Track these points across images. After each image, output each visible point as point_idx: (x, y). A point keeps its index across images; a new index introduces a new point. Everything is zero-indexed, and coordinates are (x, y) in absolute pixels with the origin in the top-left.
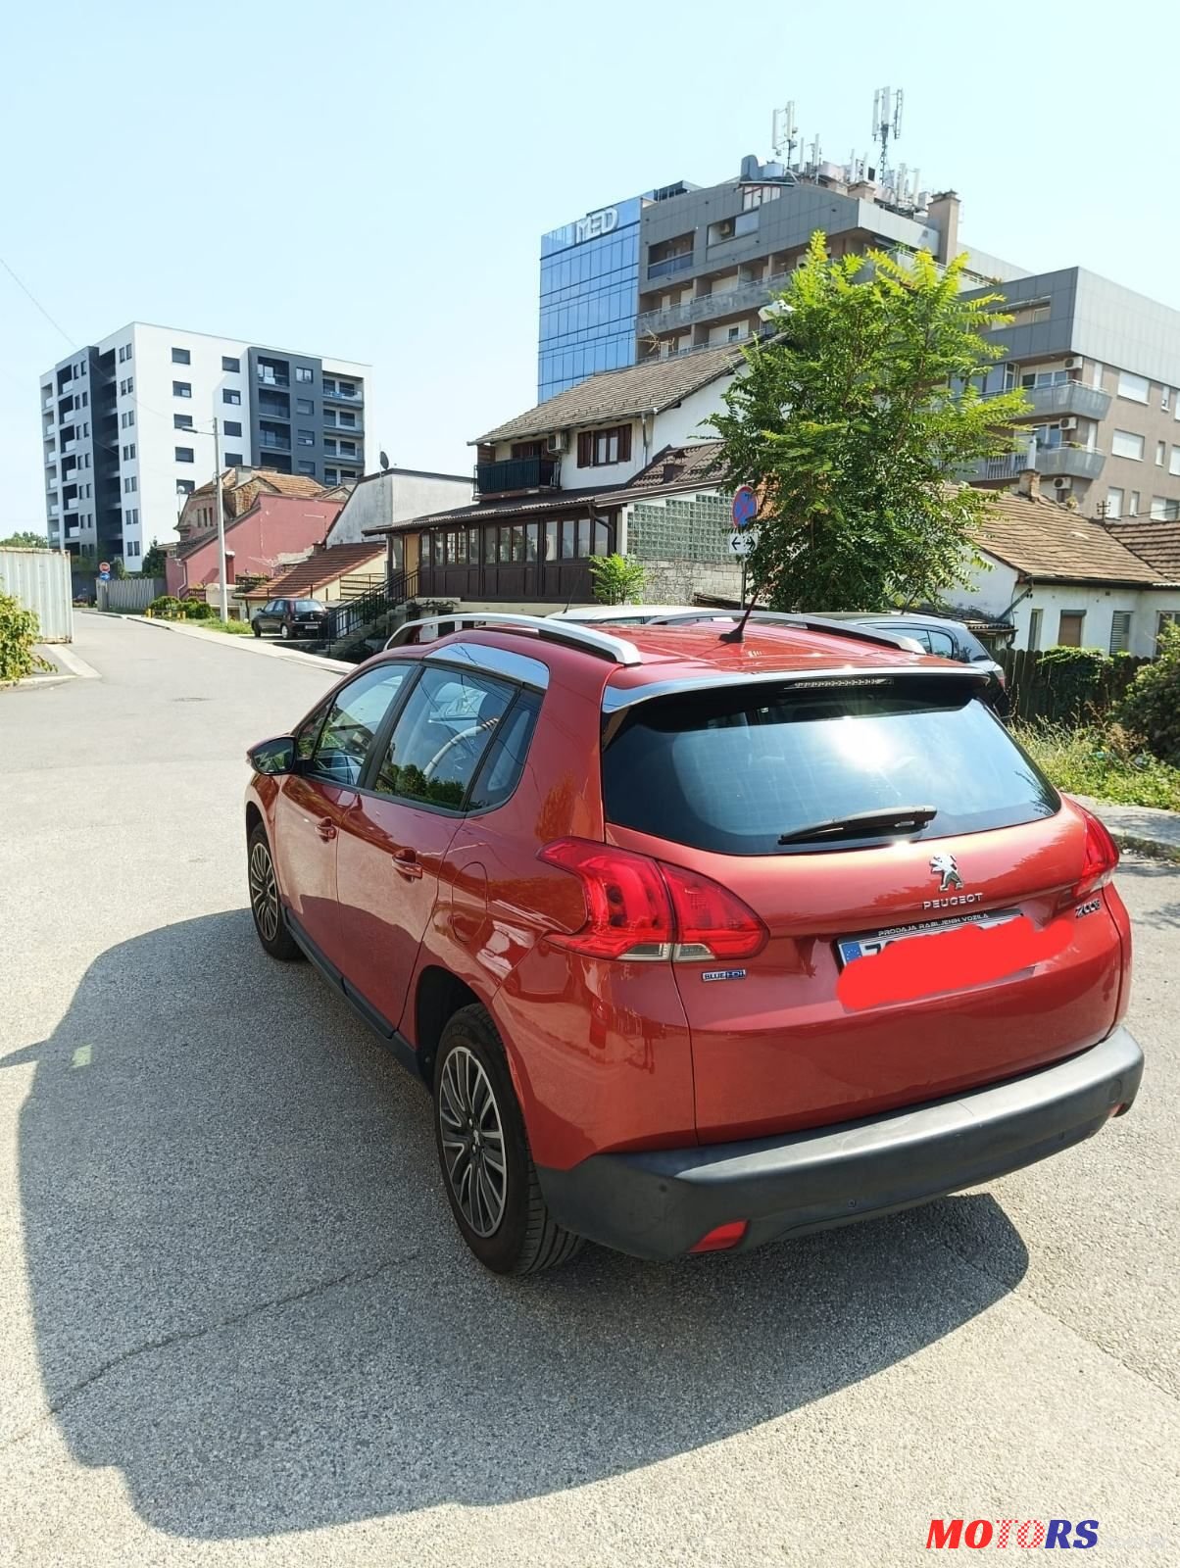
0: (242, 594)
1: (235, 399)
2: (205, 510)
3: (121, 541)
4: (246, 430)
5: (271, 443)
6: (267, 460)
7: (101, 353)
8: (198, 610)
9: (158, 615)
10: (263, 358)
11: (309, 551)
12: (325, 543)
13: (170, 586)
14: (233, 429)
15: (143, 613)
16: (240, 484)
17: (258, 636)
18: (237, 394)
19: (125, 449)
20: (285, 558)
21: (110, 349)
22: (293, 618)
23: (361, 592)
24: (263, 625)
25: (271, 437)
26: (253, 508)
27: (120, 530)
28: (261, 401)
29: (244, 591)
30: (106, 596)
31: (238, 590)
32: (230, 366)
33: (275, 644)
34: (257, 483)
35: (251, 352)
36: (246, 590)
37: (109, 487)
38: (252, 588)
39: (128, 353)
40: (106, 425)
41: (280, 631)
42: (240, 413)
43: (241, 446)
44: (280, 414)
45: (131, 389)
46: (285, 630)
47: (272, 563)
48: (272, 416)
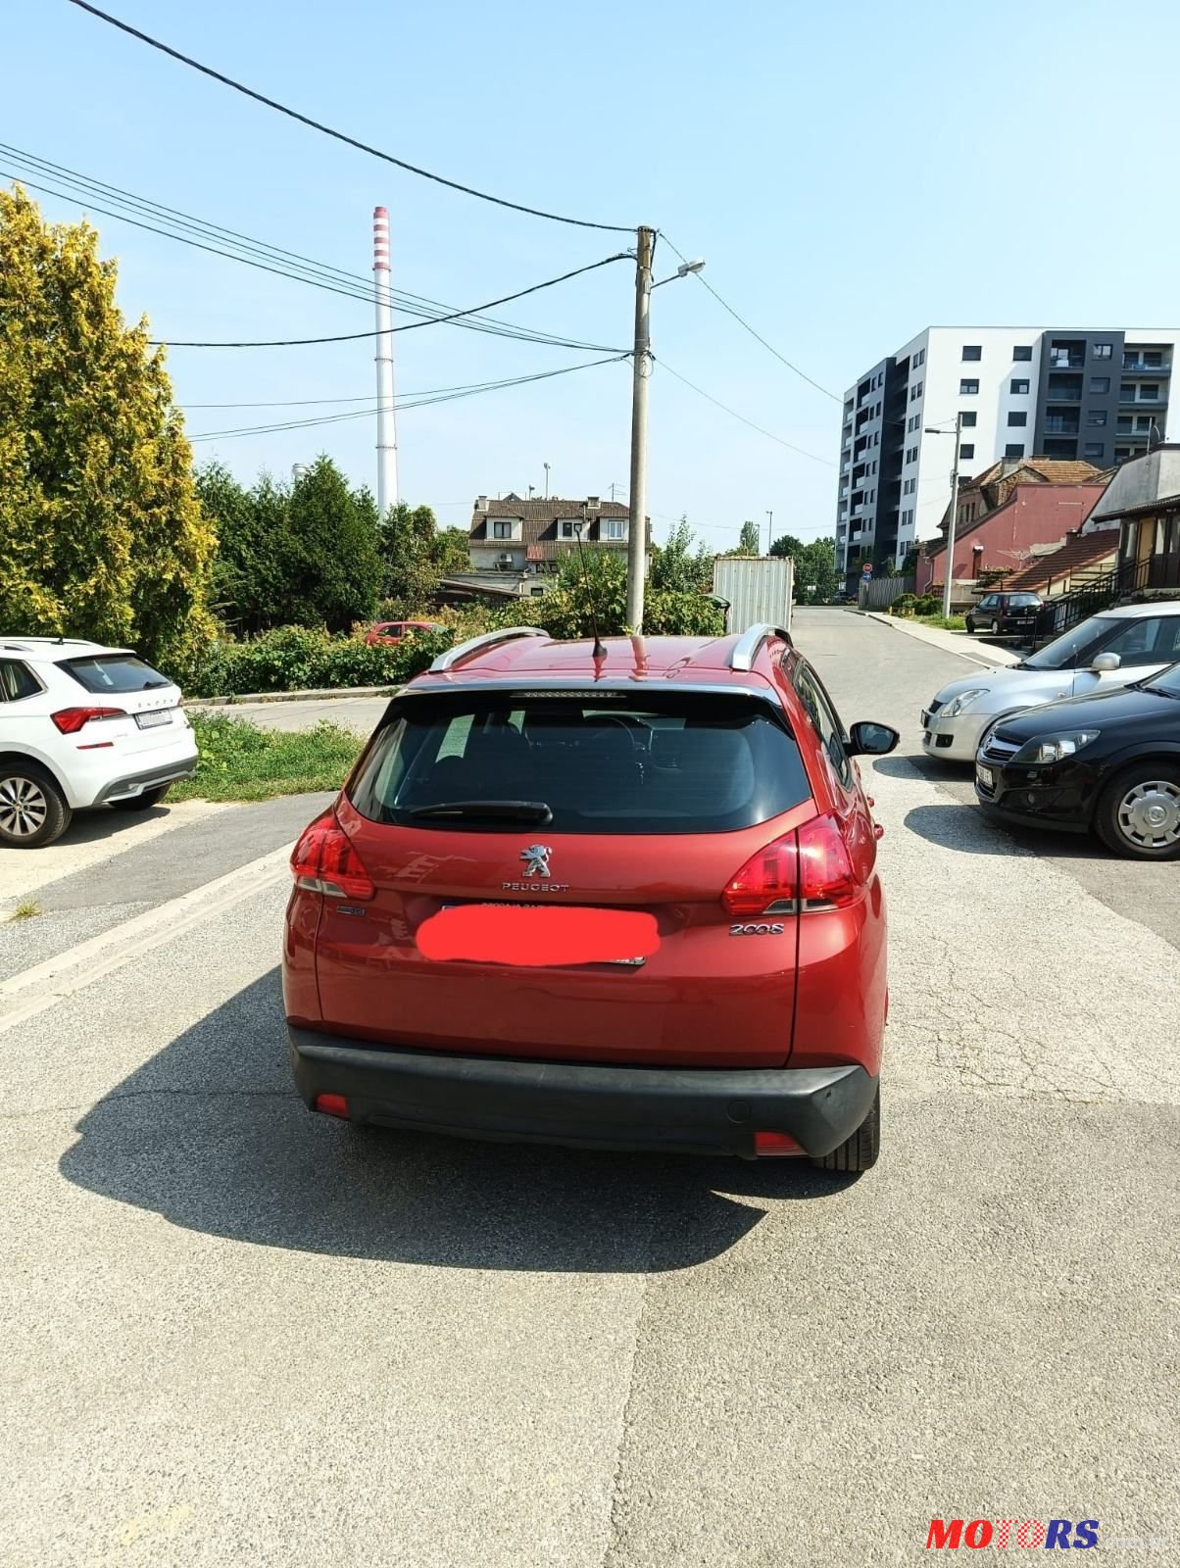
0: (982, 589)
1: (1023, 388)
2: (968, 506)
3: (896, 541)
4: (1031, 420)
5: (1058, 430)
6: (1049, 447)
7: (898, 363)
8: (929, 606)
9: (895, 613)
10: (1056, 340)
11: (1063, 542)
12: (1080, 531)
13: (918, 582)
14: (1017, 419)
15: (883, 609)
16: (1005, 476)
17: (971, 631)
18: (1026, 382)
19: (909, 452)
20: (1038, 549)
21: (907, 356)
22: (1005, 613)
23: (1081, 583)
24: (976, 621)
25: (1059, 422)
26: (1011, 499)
27: (895, 531)
28: (1050, 386)
29: (984, 586)
30: (867, 594)
31: (979, 585)
32: (1021, 355)
33: (981, 640)
34: (1024, 473)
35: (1045, 337)
36: (986, 585)
37: (891, 490)
38: (993, 583)
39: (921, 357)
40: (895, 430)
41: (991, 627)
42: (1026, 403)
43: (1024, 436)
44: (1070, 398)
45: (920, 393)
46: (995, 625)
47: (1021, 555)
48: (1061, 400)
